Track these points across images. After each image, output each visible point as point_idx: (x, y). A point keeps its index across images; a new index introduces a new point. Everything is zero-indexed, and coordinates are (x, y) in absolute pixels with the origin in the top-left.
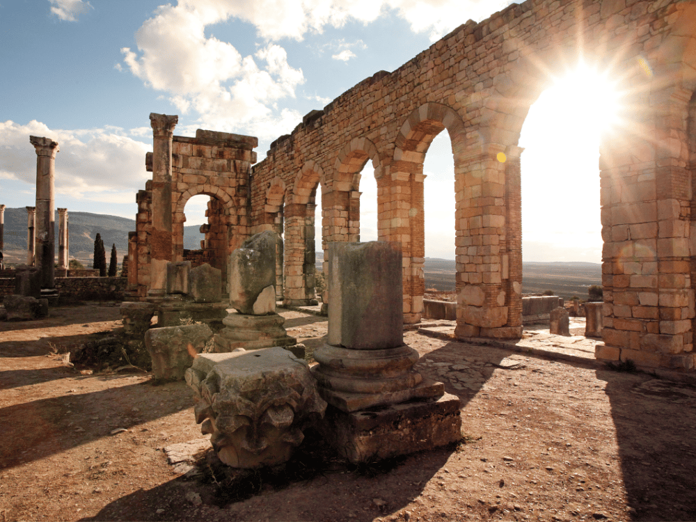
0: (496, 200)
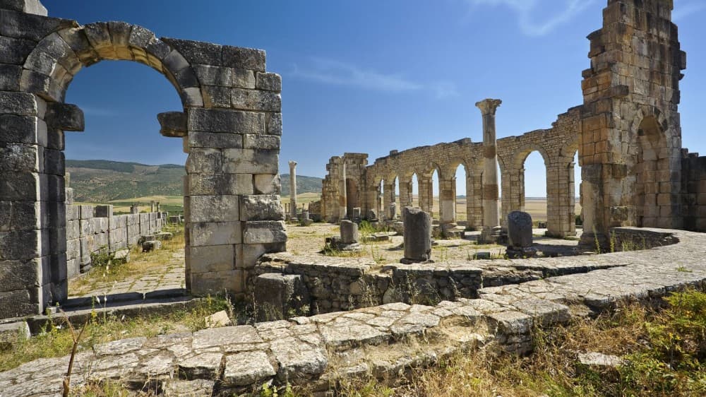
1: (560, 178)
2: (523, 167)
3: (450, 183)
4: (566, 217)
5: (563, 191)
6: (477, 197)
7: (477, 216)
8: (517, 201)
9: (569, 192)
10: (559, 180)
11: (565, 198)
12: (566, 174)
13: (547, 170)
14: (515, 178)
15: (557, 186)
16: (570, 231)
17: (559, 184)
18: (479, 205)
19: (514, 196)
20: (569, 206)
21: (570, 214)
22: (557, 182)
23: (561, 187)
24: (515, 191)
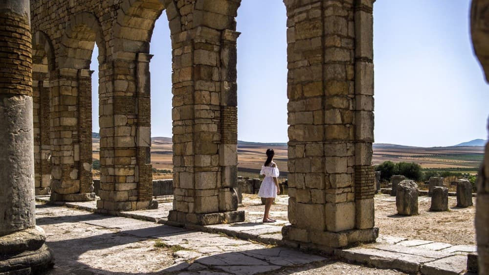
0: (69, 107)
1: (329, 42)
2: (233, 25)
3: (74, 84)
4: (344, 180)
5: (335, 88)
6: (121, 120)
7: (122, 172)
8: (214, 128)
9: (356, 95)
10: (324, 49)
11: (343, 111)
12: (345, 28)
13: (290, 17)
14: (207, 58)
15: (317, 69)
16: (356, 228)
17: (324, 64)
18: (127, 141)
19: (203, 111)
20: (356, 141)
21: (357, 169)
22: (319, 57)
23: (330, 71)
24: (207, 95)
